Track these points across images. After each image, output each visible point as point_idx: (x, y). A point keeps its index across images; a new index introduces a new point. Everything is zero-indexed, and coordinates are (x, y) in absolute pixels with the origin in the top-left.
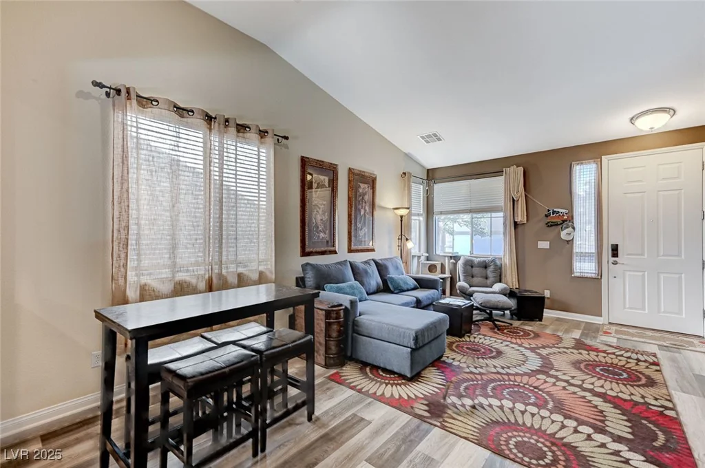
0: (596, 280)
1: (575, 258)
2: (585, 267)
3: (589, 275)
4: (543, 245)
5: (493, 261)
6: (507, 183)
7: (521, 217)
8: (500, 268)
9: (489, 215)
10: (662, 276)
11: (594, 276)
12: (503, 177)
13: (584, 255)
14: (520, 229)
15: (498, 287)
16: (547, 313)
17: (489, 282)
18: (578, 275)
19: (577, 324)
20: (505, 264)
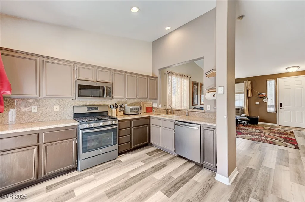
0: (275, 114)
1: (268, 107)
2: (271, 110)
3: (272, 112)
4: (257, 103)
5: (241, 108)
6: (245, 85)
7: (250, 95)
8: (243, 110)
9: (238, 94)
10: (296, 112)
11: (274, 112)
12: (244, 84)
13: (271, 106)
14: (249, 99)
15: (243, 115)
16: (259, 123)
17: (240, 114)
18: (269, 112)
19: (269, 126)
20: (245, 109)
